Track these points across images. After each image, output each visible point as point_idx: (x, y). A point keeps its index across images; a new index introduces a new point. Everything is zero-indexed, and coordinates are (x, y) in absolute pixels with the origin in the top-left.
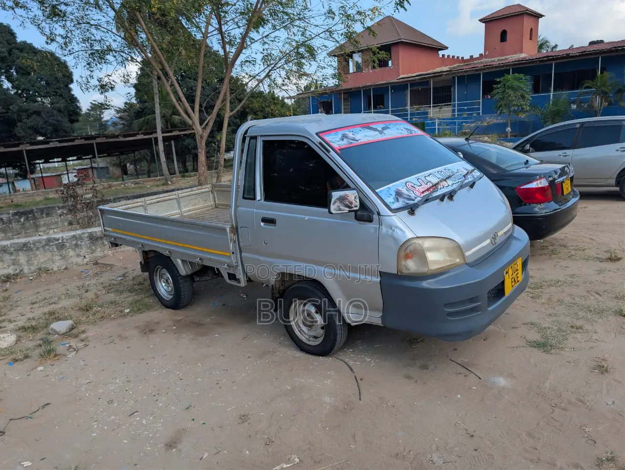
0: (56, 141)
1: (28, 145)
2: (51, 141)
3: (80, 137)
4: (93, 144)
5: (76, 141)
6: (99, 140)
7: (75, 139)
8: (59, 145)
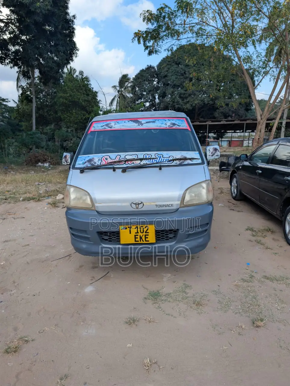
0: (225, 121)
1: (211, 122)
2: (222, 121)
3: (237, 119)
4: (244, 124)
5: (235, 121)
6: (248, 122)
7: (235, 120)
8: (225, 123)
